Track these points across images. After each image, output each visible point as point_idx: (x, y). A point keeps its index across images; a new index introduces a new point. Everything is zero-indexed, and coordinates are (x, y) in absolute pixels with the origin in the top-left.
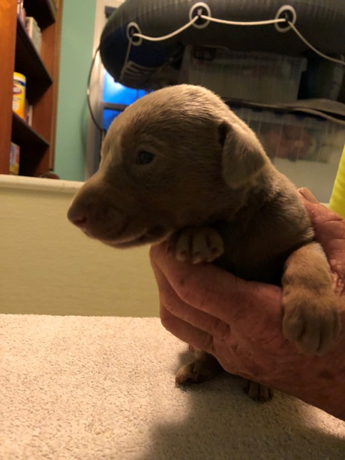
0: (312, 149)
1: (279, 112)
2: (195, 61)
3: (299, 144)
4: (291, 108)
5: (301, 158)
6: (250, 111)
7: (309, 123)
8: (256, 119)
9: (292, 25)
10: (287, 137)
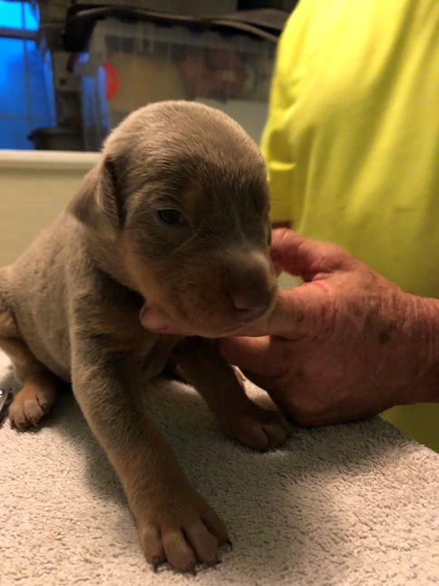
0: (249, 83)
1: (196, 28)
3: (229, 76)
4: (210, 20)
5: (234, 96)
6: (151, 27)
7: (241, 44)
8: (163, 39)
10: (211, 67)
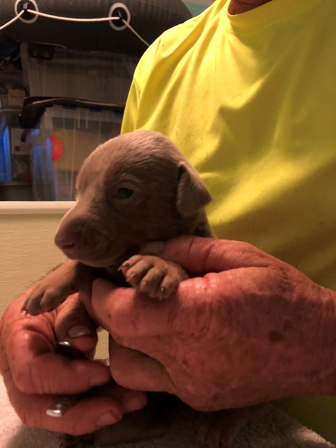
2: (34, 60)
9: (127, 23)
